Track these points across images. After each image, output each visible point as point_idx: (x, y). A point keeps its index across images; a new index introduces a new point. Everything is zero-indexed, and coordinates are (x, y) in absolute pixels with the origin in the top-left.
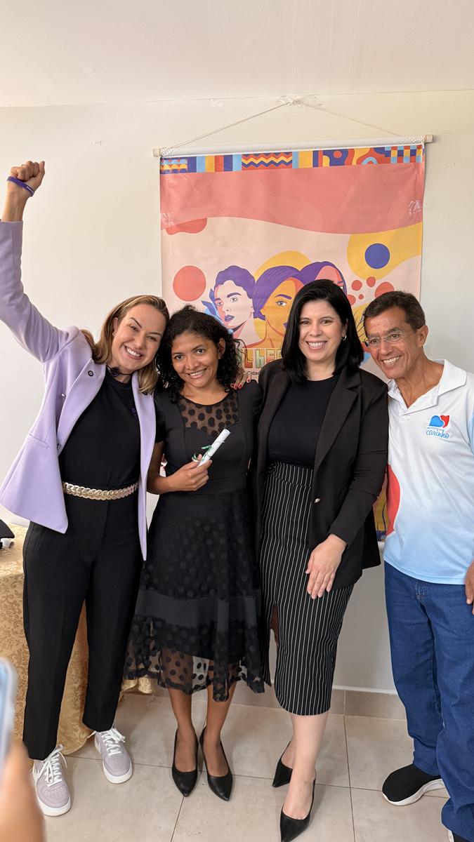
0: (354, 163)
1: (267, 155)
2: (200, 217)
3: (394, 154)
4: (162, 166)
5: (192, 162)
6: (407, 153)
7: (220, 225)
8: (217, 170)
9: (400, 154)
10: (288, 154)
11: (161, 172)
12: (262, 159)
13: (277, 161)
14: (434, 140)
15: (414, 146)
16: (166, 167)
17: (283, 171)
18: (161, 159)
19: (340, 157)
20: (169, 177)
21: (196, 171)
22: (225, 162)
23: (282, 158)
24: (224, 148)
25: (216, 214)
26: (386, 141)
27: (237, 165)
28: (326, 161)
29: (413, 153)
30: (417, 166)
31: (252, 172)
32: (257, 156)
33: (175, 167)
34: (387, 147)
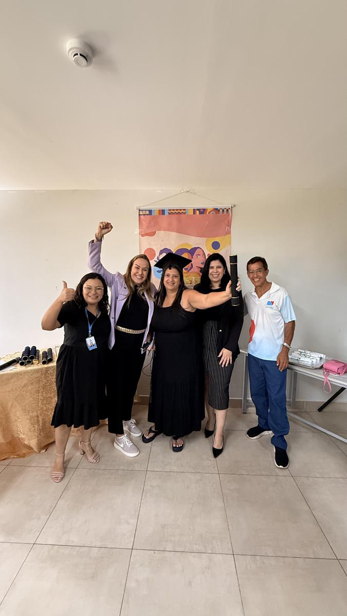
0: (207, 213)
1: (177, 210)
2: (153, 231)
3: (221, 211)
4: (139, 212)
5: (150, 211)
6: (225, 210)
7: (161, 234)
8: (159, 214)
9: (223, 211)
10: (184, 210)
11: (139, 215)
12: (175, 211)
13: (181, 212)
14: (234, 206)
15: (227, 208)
16: (141, 213)
17: (183, 216)
18: (139, 210)
19: (202, 211)
20: (142, 216)
21: (151, 215)
22: (162, 212)
23: (182, 211)
24: (162, 207)
25: (159, 230)
26: (219, 206)
27: (166, 213)
28: (198, 212)
29: (227, 210)
30: (229, 215)
31: (172, 216)
32: (173, 210)
33: (144, 213)
34: (219, 208)
